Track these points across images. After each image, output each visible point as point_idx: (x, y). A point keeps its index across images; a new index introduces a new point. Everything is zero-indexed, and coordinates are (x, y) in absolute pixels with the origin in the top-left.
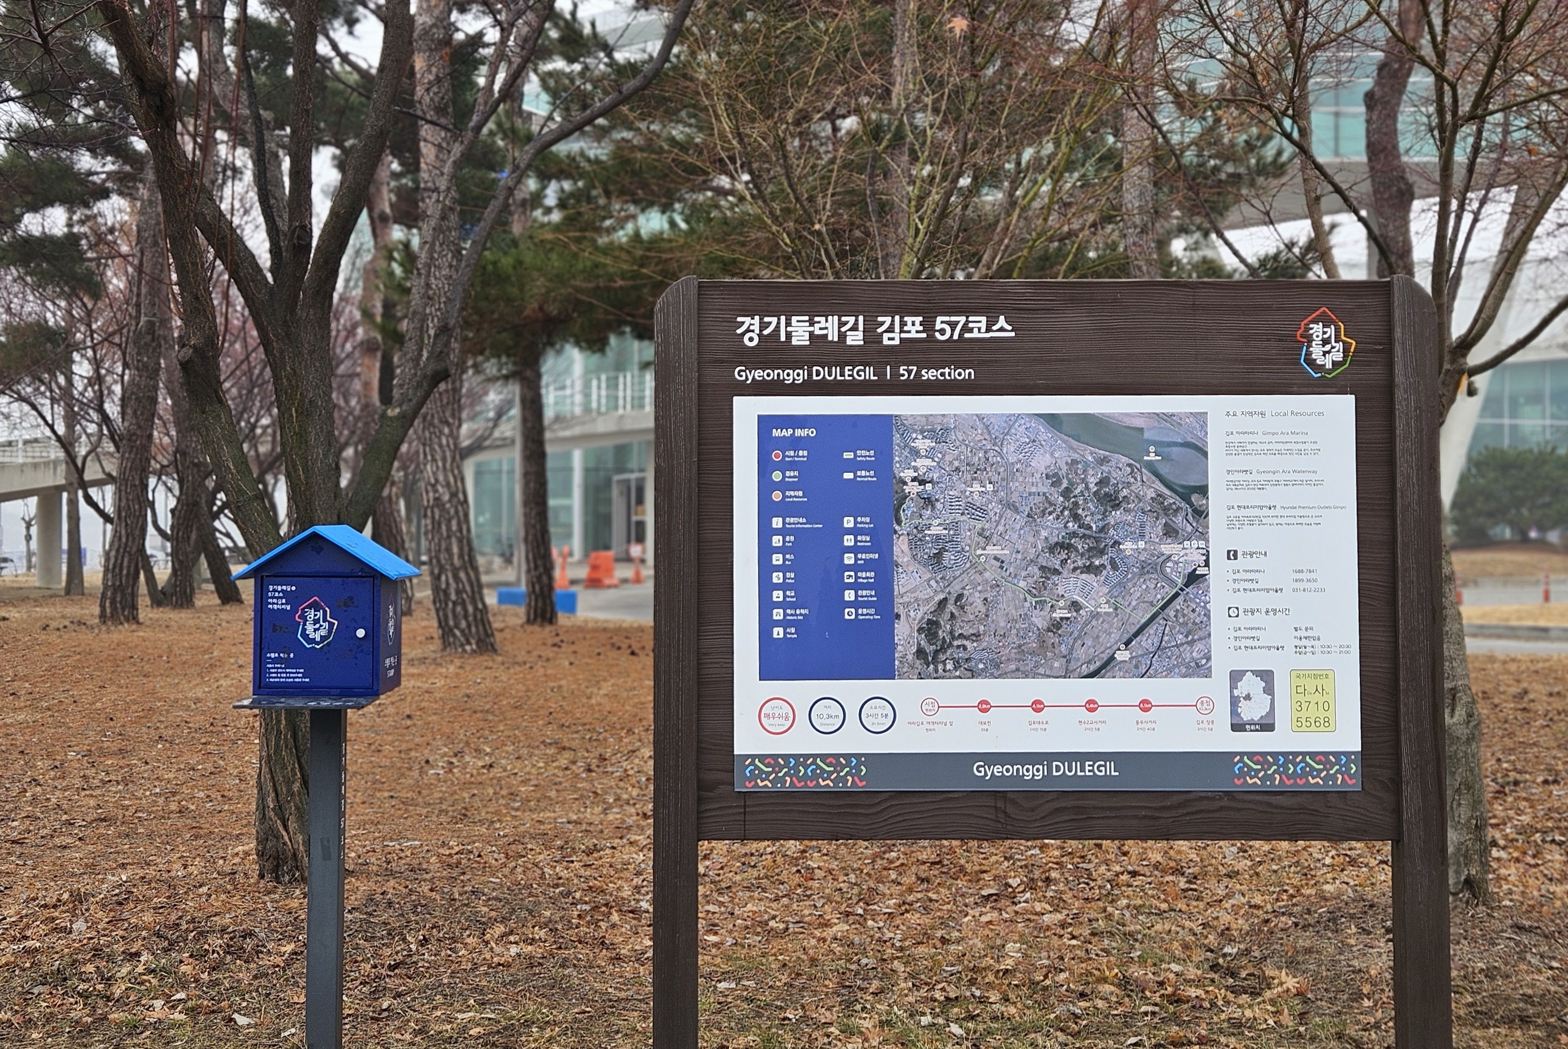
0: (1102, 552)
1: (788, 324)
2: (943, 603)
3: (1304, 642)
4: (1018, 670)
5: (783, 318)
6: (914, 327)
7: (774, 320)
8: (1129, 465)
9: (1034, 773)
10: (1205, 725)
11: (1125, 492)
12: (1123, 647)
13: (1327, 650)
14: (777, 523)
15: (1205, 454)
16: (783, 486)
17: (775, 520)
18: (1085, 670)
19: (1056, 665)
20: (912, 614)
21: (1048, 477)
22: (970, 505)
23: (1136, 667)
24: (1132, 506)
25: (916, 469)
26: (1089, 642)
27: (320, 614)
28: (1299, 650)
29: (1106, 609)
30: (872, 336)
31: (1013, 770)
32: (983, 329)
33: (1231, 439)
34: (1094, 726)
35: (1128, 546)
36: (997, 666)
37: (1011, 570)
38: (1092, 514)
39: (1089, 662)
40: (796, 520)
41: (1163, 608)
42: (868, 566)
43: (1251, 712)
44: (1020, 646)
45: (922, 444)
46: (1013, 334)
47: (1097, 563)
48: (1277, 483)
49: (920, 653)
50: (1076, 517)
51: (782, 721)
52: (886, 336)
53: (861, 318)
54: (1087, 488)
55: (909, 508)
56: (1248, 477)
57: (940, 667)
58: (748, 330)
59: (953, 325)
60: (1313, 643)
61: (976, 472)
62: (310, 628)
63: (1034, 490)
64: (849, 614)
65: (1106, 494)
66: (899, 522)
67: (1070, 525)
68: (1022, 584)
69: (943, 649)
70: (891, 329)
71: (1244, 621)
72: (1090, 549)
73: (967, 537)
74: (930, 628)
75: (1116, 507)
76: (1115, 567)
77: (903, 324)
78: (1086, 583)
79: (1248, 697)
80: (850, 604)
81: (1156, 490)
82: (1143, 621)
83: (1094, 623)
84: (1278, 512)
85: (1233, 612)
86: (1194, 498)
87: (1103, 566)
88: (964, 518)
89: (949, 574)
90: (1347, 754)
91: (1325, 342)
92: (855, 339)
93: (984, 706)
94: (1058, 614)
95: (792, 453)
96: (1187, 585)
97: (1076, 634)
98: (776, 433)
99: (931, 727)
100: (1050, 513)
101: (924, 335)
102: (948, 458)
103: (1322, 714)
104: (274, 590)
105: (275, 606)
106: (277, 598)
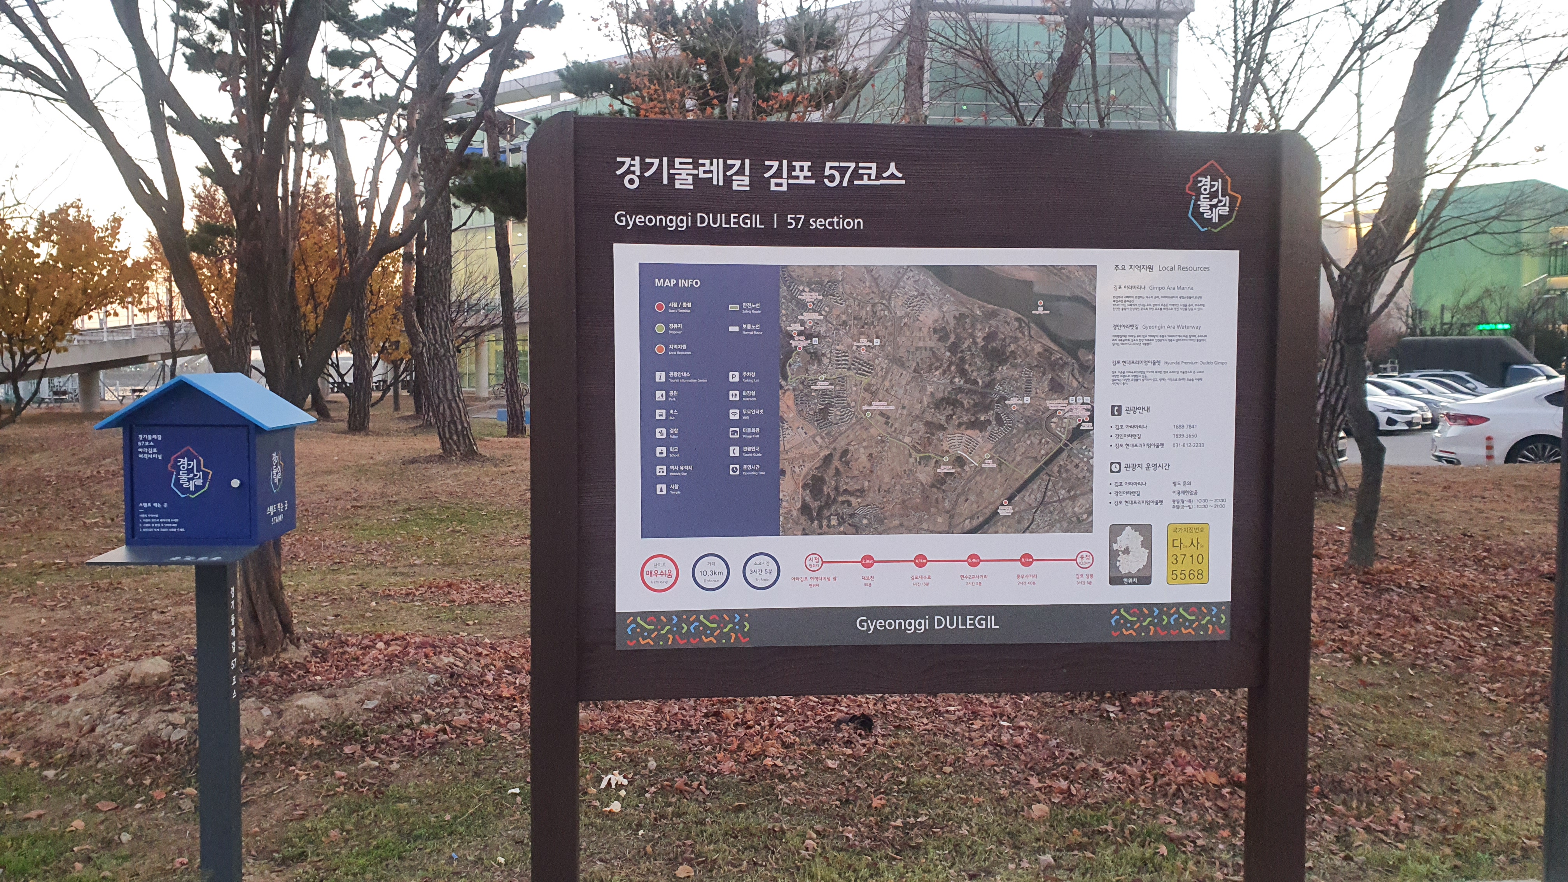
0: (987, 408)
1: (671, 165)
2: (828, 459)
3: (1182, 497)
4: (901, 525)
5: (665, 159)
6: (802, 173)
7: (656, 161)
8: (1018, 320)
9: (916, 627)
10: (1085, 579)
11: (1013, 347)
12: (1006, 502)
13: (1204, 504)
14: (660, 377)
15: (1094, 308)
16: (666, 338)
17: (658, 374)
18: (968, 525)
19: (940, 520)
20: (797, 470)
21: (935, 331)
22: (858, 360)
23: (1019, 522)
24: (1019, 361)
25: (803, 323)
26: (972, 498)
27: (194, 464)
28: (1177, 504)
29: (990, 464)
30: (759, 182)
31: (895, 625)
32: (873, 177)
33: (1118, 293)
34: (976, 580)
35: (1014, 401)
36: (881, 522)
37: (897, 425)
38: (979, 370)
39: (972, 518)
40: (680, 374)
41: (1047, 463)
42: (753, 421)
43: (1129, 565)
44: (904, 501)
45: (809, 297)
46: (903, 182)
47: (982, 418)
48: (1162, 338)
49: (805, 509)
50: (963, 373)
51: (665, 578)
52: (773, 181)
53: (747, 162)
54: (975, 343)
55: (796, 362)
56: (1134, 332)
57: (825, 522)
58: (628, 172)
59: (843, 171)
60: (1190, 497)
61: (864, 326)
62: (183, 477)
63: (921, 344)
64: (734, 470)
65: (994, 349)
66: (785, 377)
67: (957, 380)
68: (907, 439)
69: (828, 505)
70: (778, 174)
71: (1126, 476)
72: (976, 405)
73: (853, 392)
74: (815, 485)
75: (1003, 362)
76: (1000, 422)
77: (791, 168)
78: (970, 439)
79: (1127, 551)
80: (734, 460)
81: (1044, 345)
82: (1027, 476)
83: (978, 478)
84: (1162, 367)
85: (1115, 467)
86: (1081, 353)
87: (988, 422)
88: (851, 373)
89: (834, 429)
90: (1218, 604)
91: (1213, 195)
92: (741, 183)
93: (868, 561)
94: (943, 469)
95: (675, 305)
96: (1071, 440)
97: (959, 490)
98: (658, 283)
99: (815, 582)
100: (937, 369)
101: (813, 182)
102: (835, 312)
103: (1196, 567)
104: (144, 440)
105: (146, 456)
106: (148, 447)
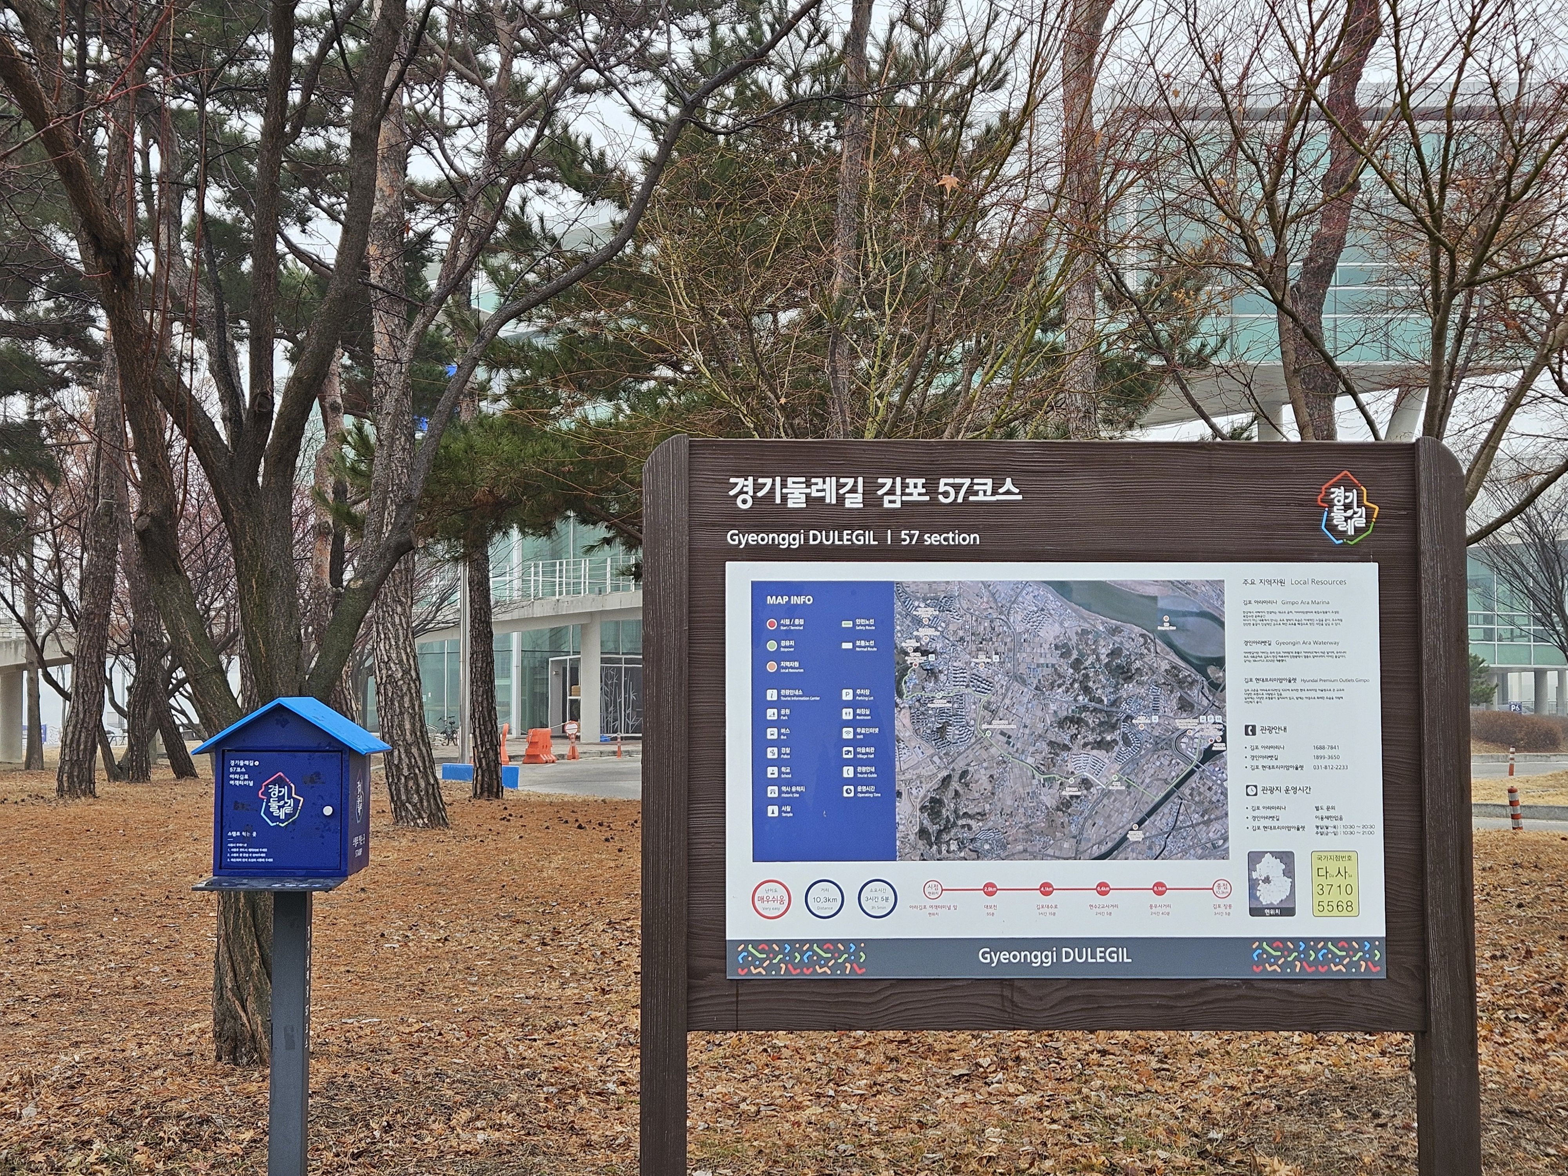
0: (1114, 727)
1: (784, 485)
2: (946, 780)
3: (1326, 822)
4: (1025, 851)
5: (778, 479)
6: (916, 489)
7: (769, 481)
8: (1142, 635)
9: (1042, 960)
10: (1222, 910)
11: (1138, 664)
12: (1136, 827)
13: (1350, 830)
14: (772, 695)
15: (1222, 624)
16: (778, 656)
17: (769, 692)
18: (1096, 851)
19: (1066, 845)
20: (914, 791)
21: (1057, 647)
22: (976, 677)
23: (1150, 848)
24: (1145, 678)
25: (918, 639)
26: (1100, 822)
27: (285, 790)
28: (1321, 830)
29: (1118, 787)
30: (871, 499)
31: (1020, 956)
32: (989, 492)
33: (1249, 608)
34: (1106, 910)
35: (1141, 721)
36: (1004, 847)
37: (1019, 745)
38: (1104, 687)
39: (1100, 843)
40: (792, 692)
41: (1178, 786)
42: (867, 741)
43: (1269, 895)
44: (1027, 826)
45: (925, 613)
46: (1020, 497)
47: (1109, 738)
48: (1297, 655)
49: (923, 833)
50: (1086, 690)
51: (777, 905)
52: (887, 498)
53: (860, 480)
54: (1098, 659)
55: (911, 679)
56: (1267, 648)
57: (944, 848)
58: (741, 492)
59: (957, 488)
60: (1335, 823)
61: (982, 641)
62: (274, 805)
63: (1042, 661)
64: (848, 791)
65: (1118, 666)
66: (900, 695)
67: (1080, 698)
68: (1030, 760)
69: (947, 829)
70: (891, 492)
71: (1264, 799)
72: (1101, 724)
73: (972, 710)
74: (933, 807)
75: (1129, 679)
76: (1127, 742)
77: (904, 486)
78: (1097, 760)
79: (1267, 880)
80: (848, 781)
81: (1170, 662)
82: (1157, 799)
83: (1105, 801)
84: (1298, 685)
85: (1251, 790)
86: (1211, 670)
87: (1115, 741)
88: (969, 690)
89: (953, 749)
90: (1371, 940)
91: (1347, 507)
92: (854, 501)
93: (990, 889)
94: (1067, 792)
95: (787, 622)
96: (1203, 762)
97: (1086, 813)
98: (771, 600)
99: (934, 911)
100: (1059, 686)
101: (927, 498)
102: (952, 627)
103: (1345, 898)
104: (236, 766)
105: (237, 783)
106: (239, 773)
